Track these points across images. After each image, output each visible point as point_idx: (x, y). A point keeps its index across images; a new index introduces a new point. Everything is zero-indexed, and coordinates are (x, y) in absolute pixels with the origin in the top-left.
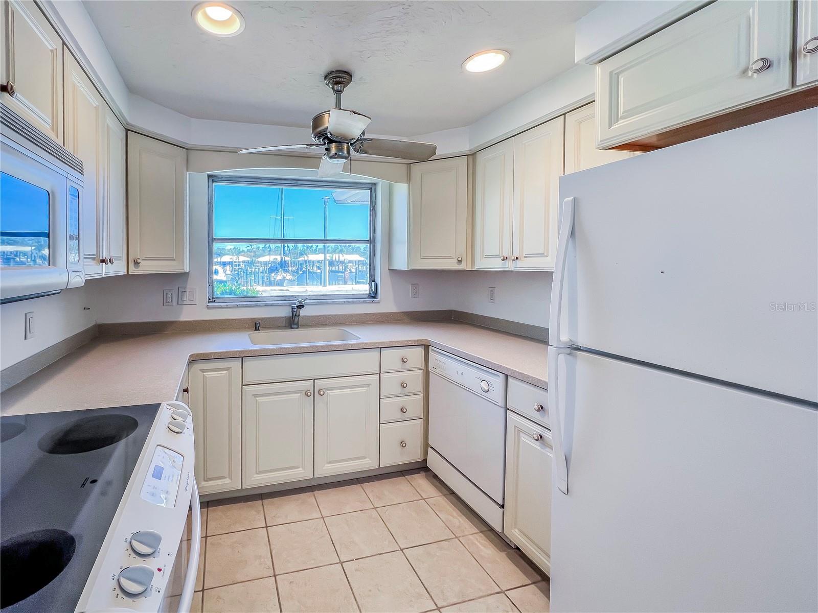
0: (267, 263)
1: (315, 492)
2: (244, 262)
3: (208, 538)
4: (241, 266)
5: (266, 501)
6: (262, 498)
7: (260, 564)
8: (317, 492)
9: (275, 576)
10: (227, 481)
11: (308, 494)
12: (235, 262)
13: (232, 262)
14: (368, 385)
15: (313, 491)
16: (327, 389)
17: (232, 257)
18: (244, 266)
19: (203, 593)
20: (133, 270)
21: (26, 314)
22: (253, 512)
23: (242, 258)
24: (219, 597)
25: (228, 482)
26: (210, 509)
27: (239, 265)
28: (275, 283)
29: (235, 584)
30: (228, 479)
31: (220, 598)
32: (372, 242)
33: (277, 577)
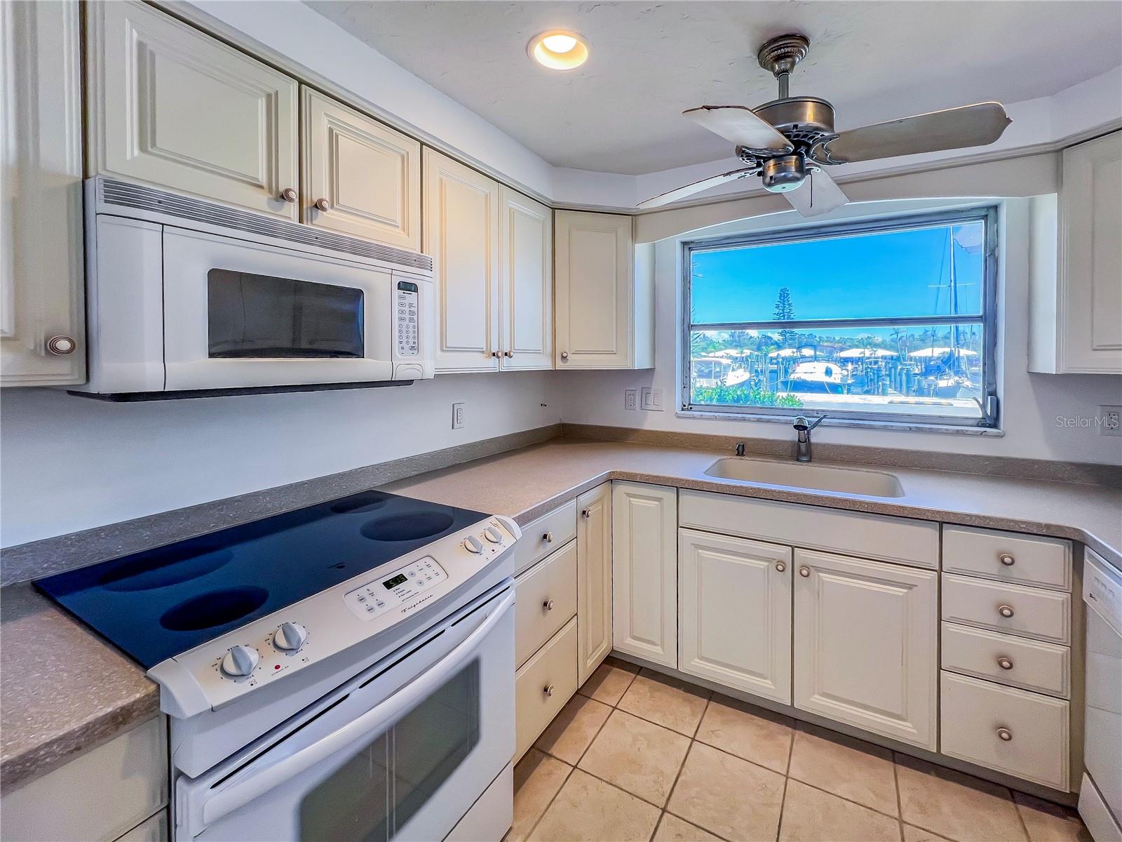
0: (926, 360)
1: (797, 731)
2: (884, 358)
3: (616, 711)
4: (880, 364)
5: (713, 704)
6: (711, 698)
7: (655, 782)
8: (802, 733)
9: (664, 810)
10: (658, 649)
11: (783, 727)
12: (869, 358)
13: (862, 357)
14: (910, 587)
15: (795, 728)
16: (818, 569)
17: (862, 350)
18: (884, 364)
19: (573, 770)
20: (560, 366)
21: (453, 405)
22: (687, 710)
23: (881, 352)
24: (585, 788)
25: (659, 652)
26: (639, 677)
27: (876, 363)
28: (929, 392)
29: (611, 784)
30: (659, 648)
31: (585, 790)
32: (989, 319)
33: (666, 814)
